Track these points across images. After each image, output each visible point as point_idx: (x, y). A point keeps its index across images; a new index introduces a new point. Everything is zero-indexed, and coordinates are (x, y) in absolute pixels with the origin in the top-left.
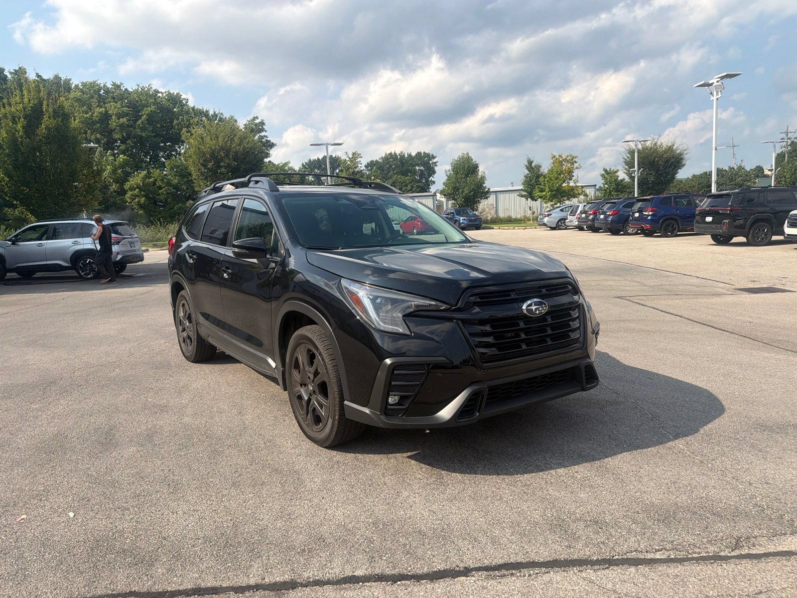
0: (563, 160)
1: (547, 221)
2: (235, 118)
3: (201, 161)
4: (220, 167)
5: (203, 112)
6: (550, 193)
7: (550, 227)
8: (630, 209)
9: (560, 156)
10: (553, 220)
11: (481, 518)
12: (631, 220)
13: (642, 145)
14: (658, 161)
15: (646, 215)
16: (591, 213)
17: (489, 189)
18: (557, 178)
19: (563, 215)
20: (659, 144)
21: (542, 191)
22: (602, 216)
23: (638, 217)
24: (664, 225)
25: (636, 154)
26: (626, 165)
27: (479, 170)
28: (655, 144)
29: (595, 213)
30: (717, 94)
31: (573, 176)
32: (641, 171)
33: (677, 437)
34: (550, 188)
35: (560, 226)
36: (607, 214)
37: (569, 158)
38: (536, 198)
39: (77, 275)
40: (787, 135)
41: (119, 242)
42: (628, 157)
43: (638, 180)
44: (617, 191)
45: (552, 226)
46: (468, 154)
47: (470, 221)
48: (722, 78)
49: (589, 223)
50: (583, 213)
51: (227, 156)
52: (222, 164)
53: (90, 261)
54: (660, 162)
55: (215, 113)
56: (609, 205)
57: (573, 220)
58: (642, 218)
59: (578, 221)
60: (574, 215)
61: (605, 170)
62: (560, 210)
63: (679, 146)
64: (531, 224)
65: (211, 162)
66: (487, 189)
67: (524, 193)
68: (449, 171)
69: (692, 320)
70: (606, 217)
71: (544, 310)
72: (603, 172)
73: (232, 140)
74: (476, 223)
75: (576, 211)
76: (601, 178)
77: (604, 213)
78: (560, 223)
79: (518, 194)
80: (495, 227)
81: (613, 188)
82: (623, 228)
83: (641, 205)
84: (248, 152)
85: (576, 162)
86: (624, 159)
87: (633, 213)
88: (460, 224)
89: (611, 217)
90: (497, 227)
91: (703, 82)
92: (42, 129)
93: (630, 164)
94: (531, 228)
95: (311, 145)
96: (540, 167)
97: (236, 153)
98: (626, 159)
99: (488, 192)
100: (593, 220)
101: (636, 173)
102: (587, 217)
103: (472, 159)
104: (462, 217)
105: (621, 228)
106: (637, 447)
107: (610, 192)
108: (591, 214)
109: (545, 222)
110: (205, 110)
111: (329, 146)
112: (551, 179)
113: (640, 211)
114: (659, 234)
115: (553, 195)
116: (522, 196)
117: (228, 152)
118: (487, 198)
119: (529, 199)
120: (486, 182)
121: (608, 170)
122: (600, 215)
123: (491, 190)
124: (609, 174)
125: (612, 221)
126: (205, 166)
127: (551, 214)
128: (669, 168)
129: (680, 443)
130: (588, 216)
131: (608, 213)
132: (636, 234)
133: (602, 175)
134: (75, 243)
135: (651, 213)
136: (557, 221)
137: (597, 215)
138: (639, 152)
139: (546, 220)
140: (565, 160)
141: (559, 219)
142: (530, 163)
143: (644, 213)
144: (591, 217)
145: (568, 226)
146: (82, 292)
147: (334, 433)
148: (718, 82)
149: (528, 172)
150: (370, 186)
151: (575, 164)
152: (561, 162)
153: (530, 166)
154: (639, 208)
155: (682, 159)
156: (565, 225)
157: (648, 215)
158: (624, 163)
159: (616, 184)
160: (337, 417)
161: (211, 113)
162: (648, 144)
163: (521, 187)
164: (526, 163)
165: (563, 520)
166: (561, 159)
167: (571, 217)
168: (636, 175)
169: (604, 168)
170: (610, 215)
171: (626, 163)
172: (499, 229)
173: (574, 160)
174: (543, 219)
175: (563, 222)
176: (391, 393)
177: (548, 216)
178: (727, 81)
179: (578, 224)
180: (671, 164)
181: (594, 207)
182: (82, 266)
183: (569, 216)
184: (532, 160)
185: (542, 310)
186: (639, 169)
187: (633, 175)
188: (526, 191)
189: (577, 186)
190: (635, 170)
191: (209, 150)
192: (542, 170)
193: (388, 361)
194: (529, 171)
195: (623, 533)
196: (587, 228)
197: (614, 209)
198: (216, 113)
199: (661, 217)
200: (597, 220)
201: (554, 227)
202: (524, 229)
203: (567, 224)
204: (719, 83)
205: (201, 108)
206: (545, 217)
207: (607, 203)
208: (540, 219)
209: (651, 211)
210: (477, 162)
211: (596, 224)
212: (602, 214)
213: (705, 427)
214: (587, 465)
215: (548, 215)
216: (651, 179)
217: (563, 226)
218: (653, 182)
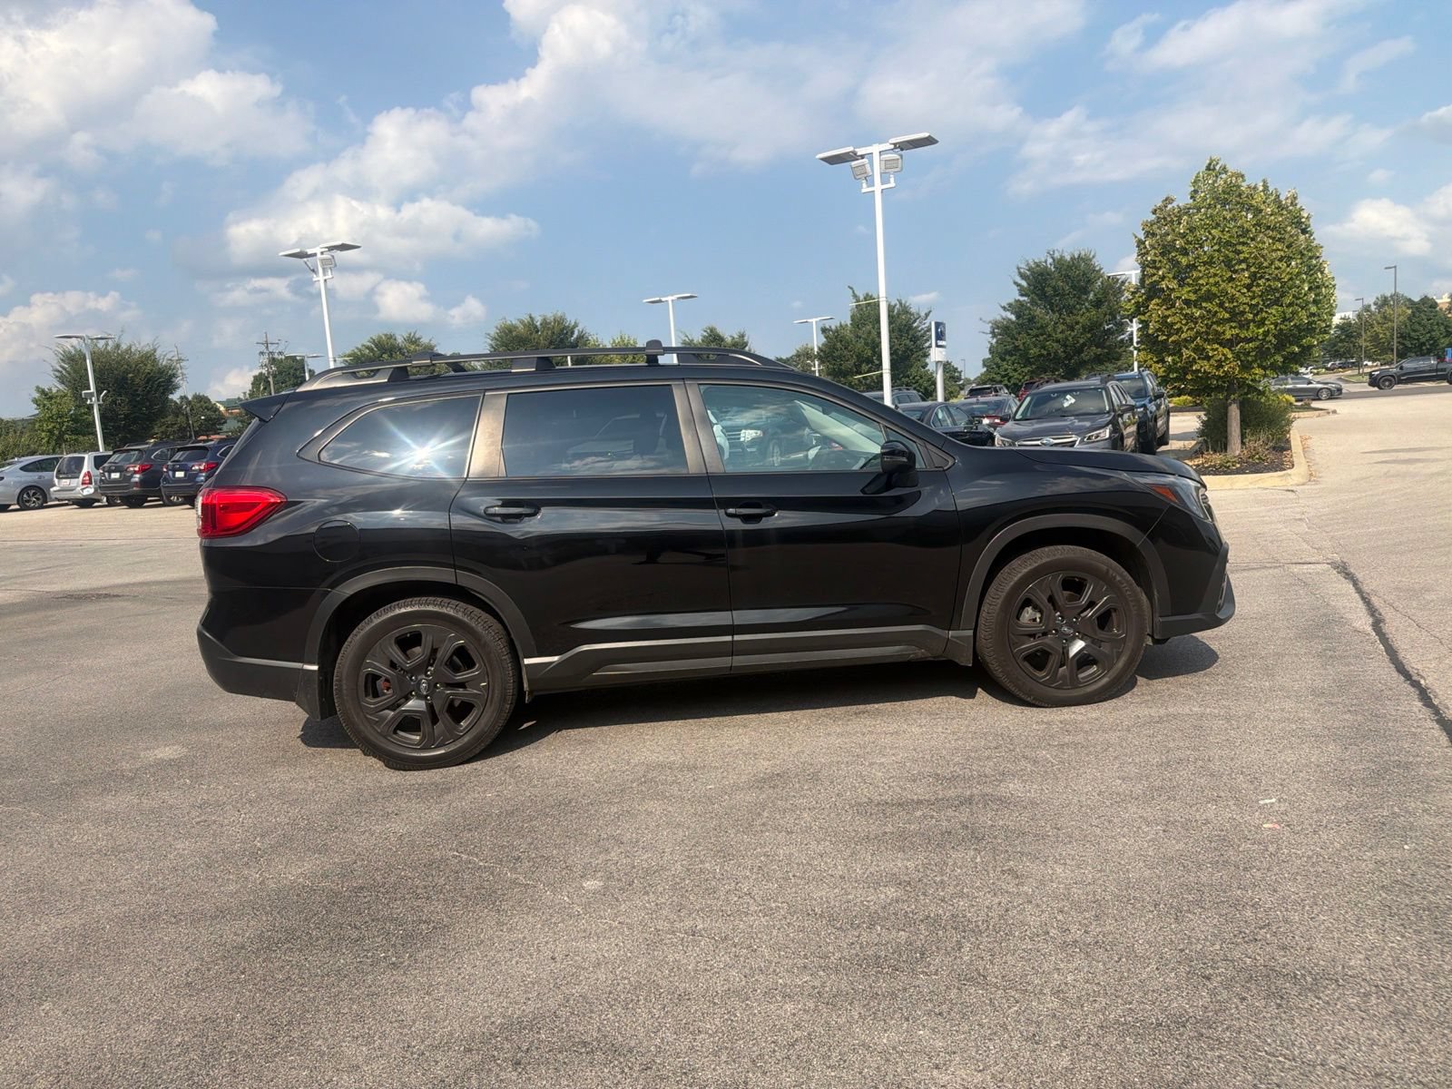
10: (11, 490)
14: (132, 379)
19: (29, 479)
20: (124, 347)
22: (179, 476)
25: (86, 363)
26: (63, 383)
28: (118, 346)
30: (324, 274)
32: (106, 396)
35: (28, 502)
40: (267, 348)
44: (75, 432)
48: (331, 248)
49: (135, 489)
54: (137, 381)
57: (74, 487)
60: (75, 477)
61: (43, 392)
62: (22, 469)
63: (164, 355)
70: (192, 475)
72: (37, 395)
75: (79, 469)
76: (36, 405)
78: (25, 496)
89: (203, 476)
91: (297, 250)
93: (74, 382)
98: (58, 371)
101: (93, 399)
102: (127, 479)
108: (135, 472)
121: (46, 390)
122: (174, 471)
128: (156, 391)
130: (131, 477)
131: (196, 469)
133: (35, 401)
136: (18, 491)
138: (95, 358)
141: (23, 486)
144: (141, 477)
148: (322, 253)
155: (174, 375)
156: (44, 498)
162: (101, 344)
167: (65, 481)
168: (94, 402)
169: (38, 388)
175: (37, 491)
178: (338, 254)
179: (96, 494)
180: (159, 386)
183: (56, 481)
186: (99, 391)
187: (89, 402)
190: (92, 394)
200: (165, 482)
203: (51, 496)
204: (324, 256)
212: (180, 469)
216: (124, 410)
217: (34, 502)
218: (127, 416)
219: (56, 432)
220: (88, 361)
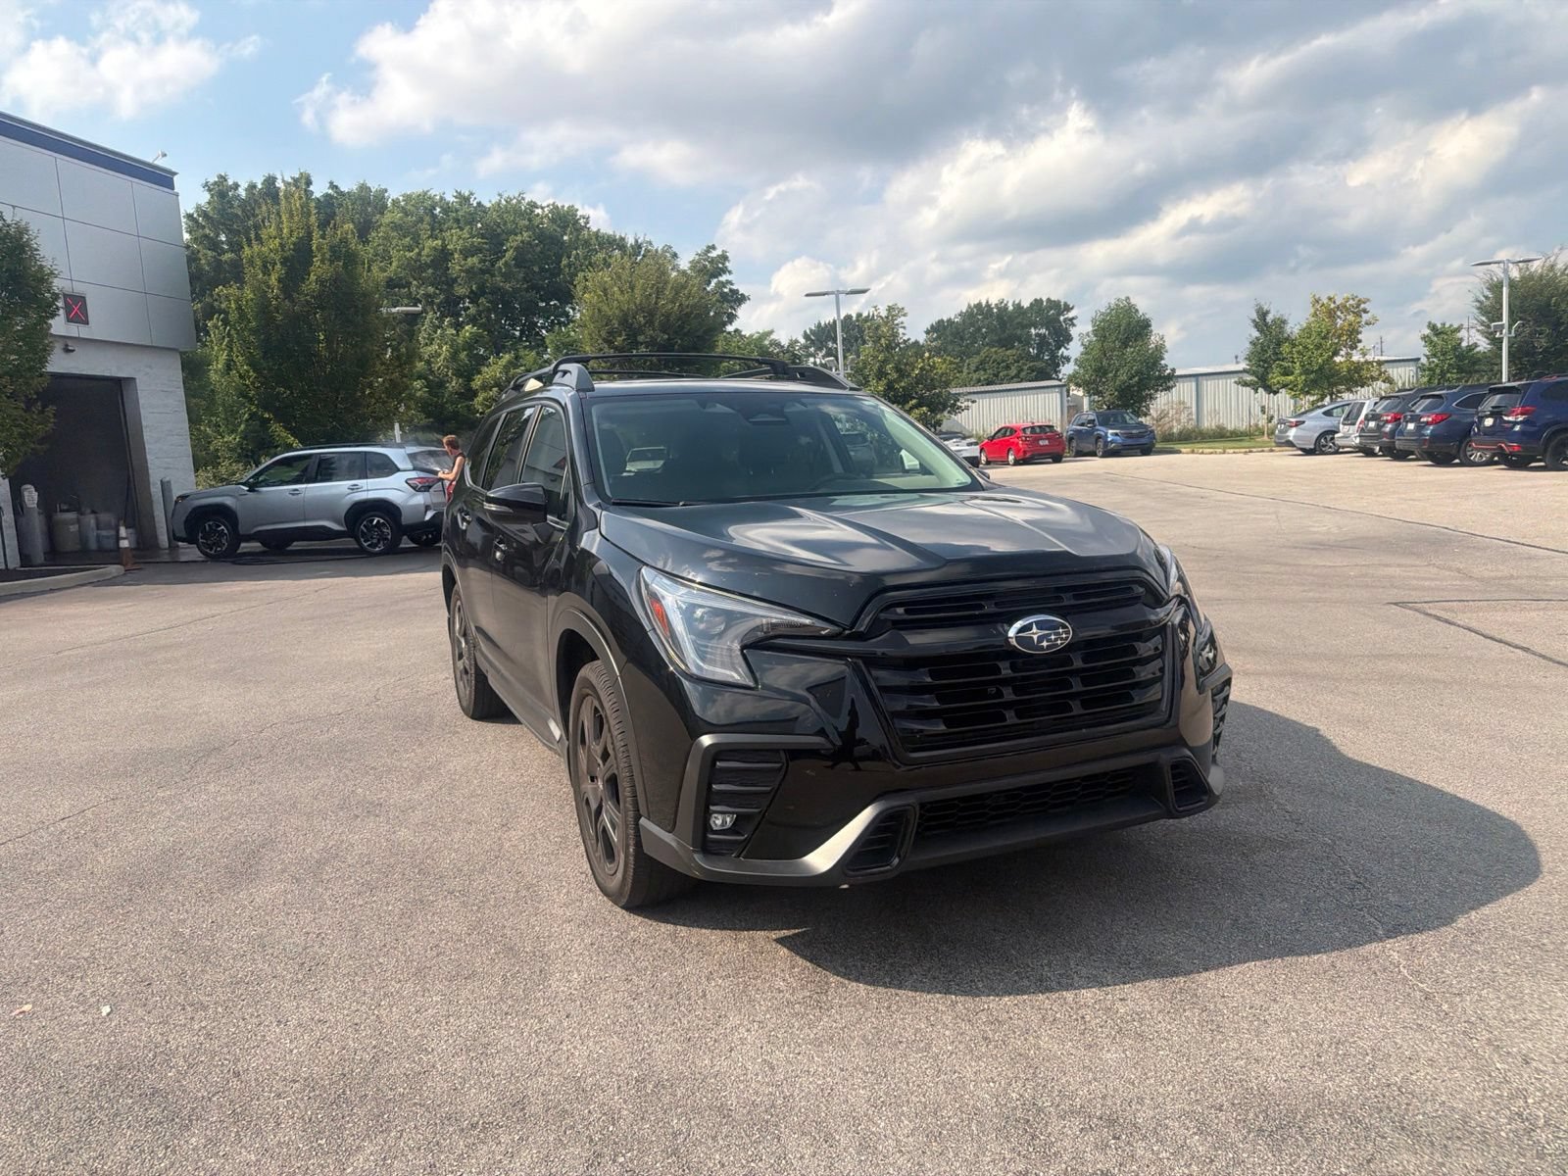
0: (1338, 308)
1: (1294, 437)
2: (674, 249)
3: (603, 333)
4: (636, 344)
5: (615, 240)
6: (1303, 377)
7: (1301, 449)
8: (1473, 411)
9: (1330, 299)
10: (1309, 434)
11: (864, 1088)
12: (1475, 434)
13: (1520, 269)
14: (1557, 304)
15: (1509, 422)
16: (1389, 418)
17: (1173, 370)
18: (1318, 347)
19: (1329, 424)
20: (1559, 268)
21: (1286, 372)
22: (1411, 426)
23: (1491, 427)
24: (1553, 444)
25: (1505, 290)
26: (1483, 315)
27: (1151, 331)
28: (1552, 267)
29: (1396, 419)
31: (1360, 341)
32: (1519, 327)
33: (1394, 932)
34: (1303, 366)
35: (1324, 446)
36: (1424, 418)
37: (1351, 302)
38: (1275, 388)
39: (357, 546)
41: (430, 487)
42: (1486, 297)
43: (1510, 347)
44: (1459, 370)
45: (1308, 447)
46: (1128, 298)
47: (1130, 436)
49: (1384, 439)
50: (1372, 419)
51: (650, 323)
52: (641, 338)
53: (378, 521)
54: (1563, 306)
55: (636, 241)
56: (1428, 401)
57: (1350, 434)
58: (1501, 430)
59: (1360, 436)
60: (1354, 424)
61: (1433, 327)
62: (1325, 413)
64: (1263, 442)
65: (620, 336)
66: (1168, 371)
67: (1248, 378)
68: (1088, 334)
69: (1550, 660)
70: (1420, 427)
71: (1062, 639)
72: (1427, 332)
73: (659, 292)
74: (1143, 441)
75: (1358, 415)
76: (1423, 343)
77: (1415, 419)
78: (1323, 441)
79: (1236, 379)
80: (1183, 450)
81: (1449, 365)
82: (1459, 451)
83: (1500, 399)
84: (688, 315)
85: (1365, 311)
86: (1479, 301)
87: (1481, 419)
88: (1106, 443)
89: (1431, 427)
90: (1188, 450)
92: (311, 284)
93: (1491, 312)
94: (1263, 451)
95: (807, 295)
96: (1284, 322)
97: (668, 316)
98: (1481, 303)
99: (1171, 377)
100: (1392, 433)
101: (1504, 331)
102: (1379, 427)
103: (1137, 310)
104: (1112, 429)
105: (1454, 452)
106: (1292, 951)
107: (1443, 374)
108: (1387, 422)
109: (1291, 439)
110: (617, 237)
111: (841, 296)
112: (1305, 347)
113: (1496, 413)
114: (1542, 464)
115: (1312, 381)
116: (1246, 384)
117: (651, 314)
118: (1168, 389)
119: (1260, 390)
120: (1166, 356)
121: (1439, 326)
122: (1407, 422)
123: (1178, 373)
124: (1440, 337)
125: (1433, 436)
126: (610, 343)
127: (1304, 422)
129: (1394, 949)
130: (1383, 426)
131: (1424, 420)
132: (1490, 463)
133: (1424, 338)
134: (354, 488)
135: (1520, 418)
136: (1317, 435)
137: (1400, 424)
138: (1512, 284)
139: (1292, 433)
140: (1343, 308)
141: (1321, 431)
142: (1263, 314)
143: (1506, 418)
144: (1388, 428)
145: (1339, 447)
146: (353, 579)
147: (630, 881)
149: (1257, 334)
150: (802, 375)
151: (1364, 315)
152: (1331, 314)
153: (1262, 321)
154: (1493, 407)
156: (1334, 443)
157: (1515, 423)
158: (1476, 311)
159: (1456, 357)
160: (631, 850)
161: (630, 241)
162: (1535, 266)
163: (1243, 366)
164: (1255, 316)
165: (1040, 1110)
166: (1332, 306)
167: (1347, 427)
168: (1505, 336)
169: (1430, 323)
170: (1427, 423)
171: (1483, 310)
172: (1193, 452)
173: (1362, 306)
174: (1286, 431)
175: (1329, 437)
176: (712, 808)
177: (1296, 426)
179: (1360, 443)
181: (1396, 407)
182: (365, 530)
183: (1341, 426)
184: (1265, 308)
185: (1056, 640)
186: (1512, 322)
187: (1498, 335)
188: (1254, 373)
189: (1367, 362)
190: (1502, 326)
191: (617, 312)
192: (1288, 329)
193: (706, 740)
194: (1261, 331)
195: (1164, 1155)
196: (1380, 450)
197: (1436, 411)
198: (640, 241)
199: (1547, 425)
200: (1401, 433)
201: (1311, 449)
202: (1246, 453)
203: (1338, 442)
205: (611, 233)
206: (1291, 427)
207: (1422, 398)
208: (1281, 431)
209: (1522, 414)
210: (1147, 317)
211: (1397, 442)
212: (1411, 421)
213: (1473, 913)
214: (1154, 984)
215: (1297, 424)
216: (1542, 342)
217: (1330, 447)
218: (1546, 350)
219: (1438, 371)
220: (1504, 288)
